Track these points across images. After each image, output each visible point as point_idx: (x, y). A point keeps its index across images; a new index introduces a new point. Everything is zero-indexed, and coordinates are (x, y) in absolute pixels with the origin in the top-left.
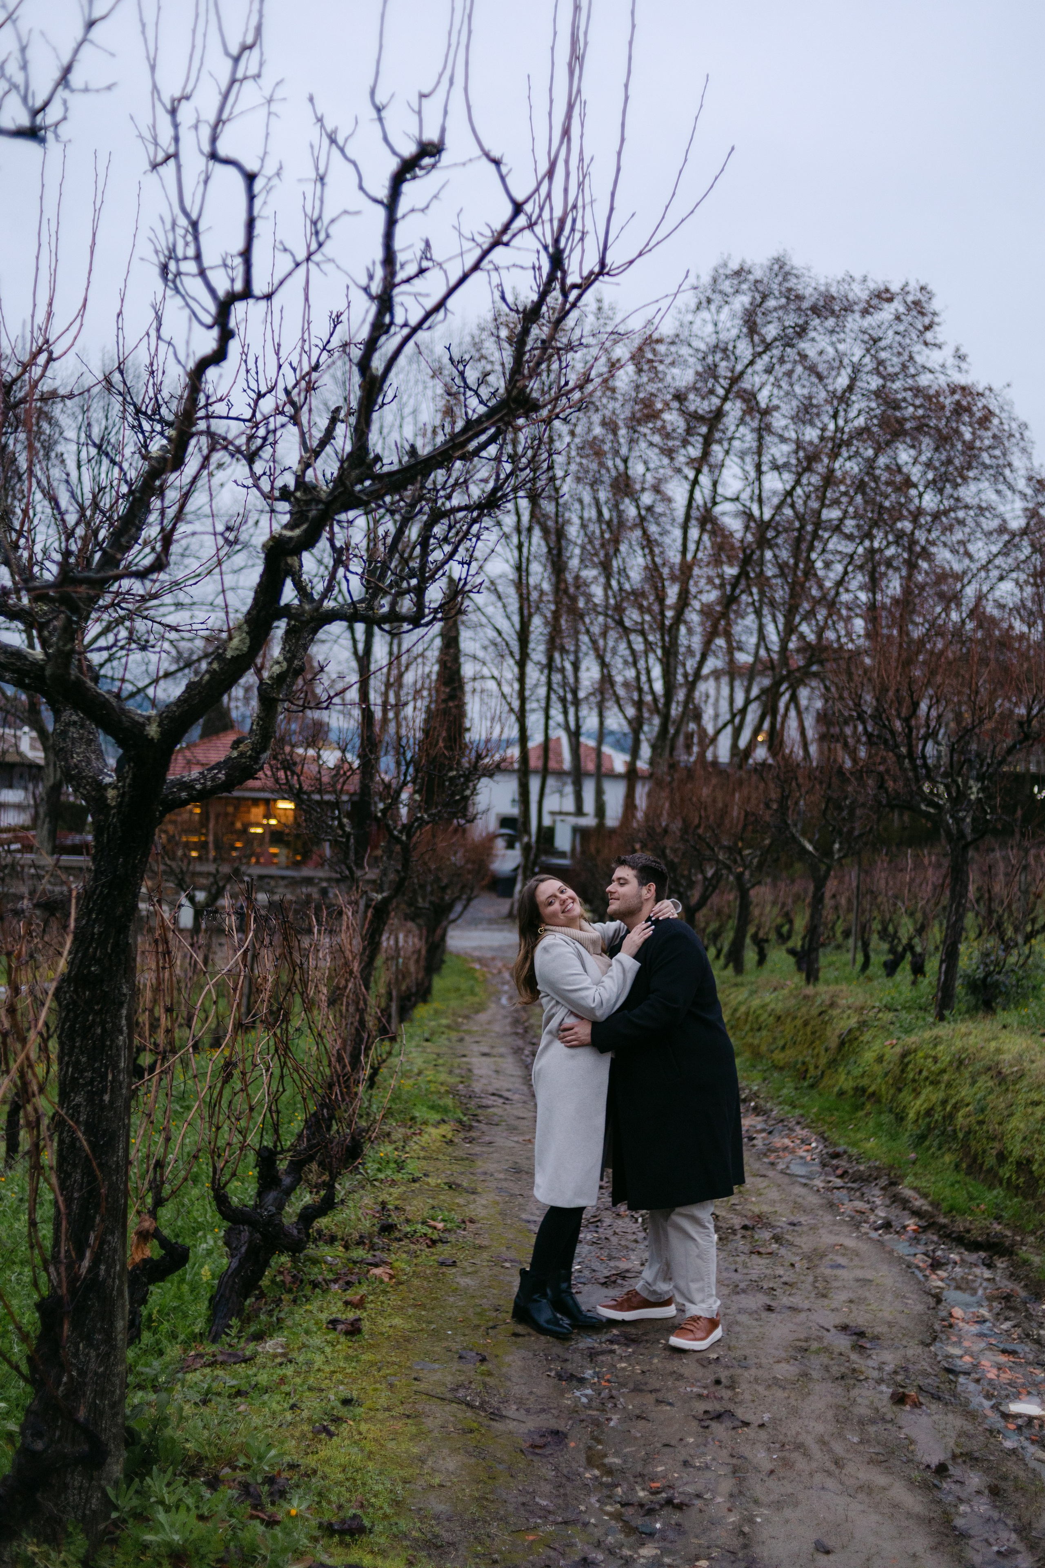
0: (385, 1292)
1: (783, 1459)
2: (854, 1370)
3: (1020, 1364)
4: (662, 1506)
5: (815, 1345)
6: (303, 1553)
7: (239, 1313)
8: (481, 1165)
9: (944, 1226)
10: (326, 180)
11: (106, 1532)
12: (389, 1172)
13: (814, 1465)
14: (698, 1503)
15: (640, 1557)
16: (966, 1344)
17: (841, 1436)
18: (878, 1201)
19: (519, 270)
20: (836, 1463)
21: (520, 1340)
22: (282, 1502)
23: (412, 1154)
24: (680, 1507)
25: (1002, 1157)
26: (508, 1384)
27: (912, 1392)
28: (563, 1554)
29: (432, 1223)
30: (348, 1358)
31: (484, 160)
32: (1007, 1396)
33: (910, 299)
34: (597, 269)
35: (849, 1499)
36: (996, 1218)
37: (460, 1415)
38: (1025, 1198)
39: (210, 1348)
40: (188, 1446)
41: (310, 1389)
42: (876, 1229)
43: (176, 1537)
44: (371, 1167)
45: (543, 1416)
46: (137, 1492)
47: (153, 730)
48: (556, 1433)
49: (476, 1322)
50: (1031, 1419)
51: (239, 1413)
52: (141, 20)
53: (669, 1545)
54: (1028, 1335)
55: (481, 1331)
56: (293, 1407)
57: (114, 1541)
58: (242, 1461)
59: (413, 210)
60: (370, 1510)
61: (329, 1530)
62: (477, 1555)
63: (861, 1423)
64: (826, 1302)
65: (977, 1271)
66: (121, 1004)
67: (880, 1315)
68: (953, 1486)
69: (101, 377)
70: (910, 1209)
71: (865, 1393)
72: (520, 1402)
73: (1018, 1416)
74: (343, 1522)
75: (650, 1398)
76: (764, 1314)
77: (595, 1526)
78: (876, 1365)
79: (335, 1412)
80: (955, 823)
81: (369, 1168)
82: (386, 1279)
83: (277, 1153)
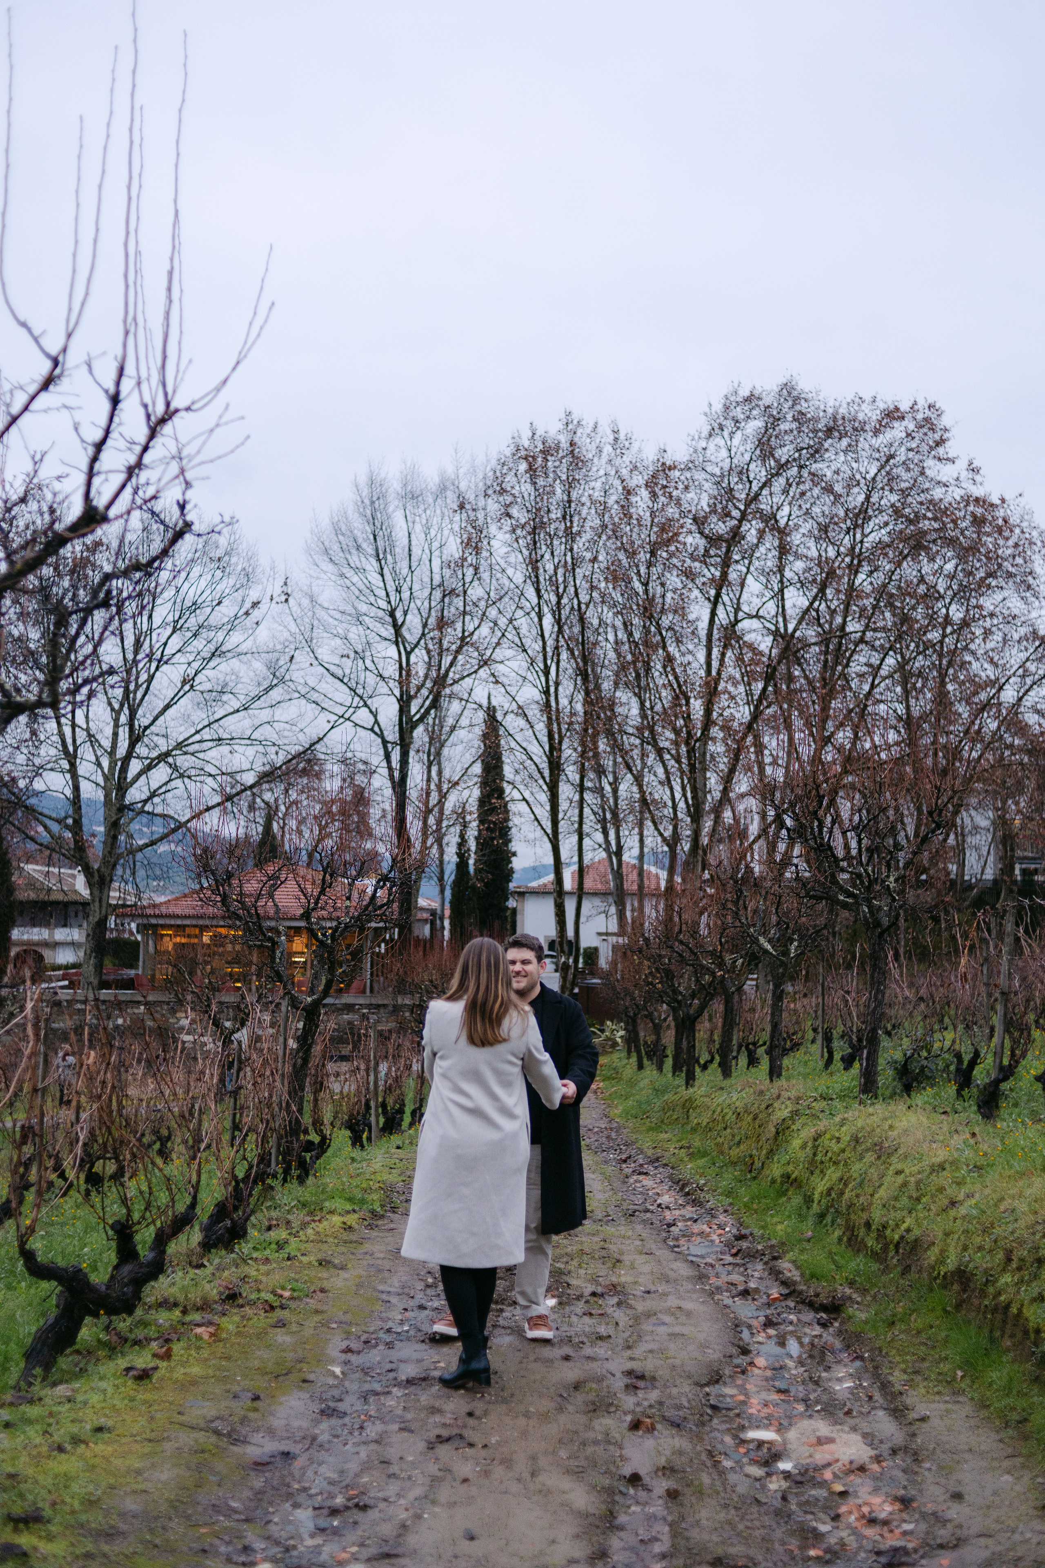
0: (198, 1347)
1: (485, 1470)
2: (611, 1404)
3: (787, 1401)
4: (348, 1508)
8: (367, 1247)
9: (802, 1293)
12: (267, 1252)
13: (511, 1475)
14: (382, 1505)
15: (303, 1546)
16: (748, 1386)
17: (554, 1453)
18: (755, 1274)
20: (533, 1473)
21: (306, 1385)
23: (303, 1238)
24: (363, 1509)
25: (868, 1225)
26: (270, 1418)
27: (654, 1421)
28: (228, 1543)
29: (279, 1291)
30: (125, 1398)
32: (755, 1426)
33: (920, 416)
35: (524, 1500)
37: (201, 1440)
42: (734, 1297)
44: (248, 1246)
45: (284, 1442)
48: (286, 1455)
49: (270, 1370)
50: (761, 1443)
55: (270, 1377)
56: (45, 1433)
60: (59, 1506)
61: (9, 1518)
63: (583, 1444)
64: (628, 1352)
67: (671, 1361)
68: (638, 1492)
70: (779, 1279)
71: (607, 1421)
72: (271, 1432)
73: (753, 1440)
74: (26, 1514)
75: (396, 1427)
76: (558, 1363)
78: (637, 1401)
79: (81, 1437)
80: (871, 912)
81: (244, 1248)
82: (206, 1337)
83: (130, 1227)
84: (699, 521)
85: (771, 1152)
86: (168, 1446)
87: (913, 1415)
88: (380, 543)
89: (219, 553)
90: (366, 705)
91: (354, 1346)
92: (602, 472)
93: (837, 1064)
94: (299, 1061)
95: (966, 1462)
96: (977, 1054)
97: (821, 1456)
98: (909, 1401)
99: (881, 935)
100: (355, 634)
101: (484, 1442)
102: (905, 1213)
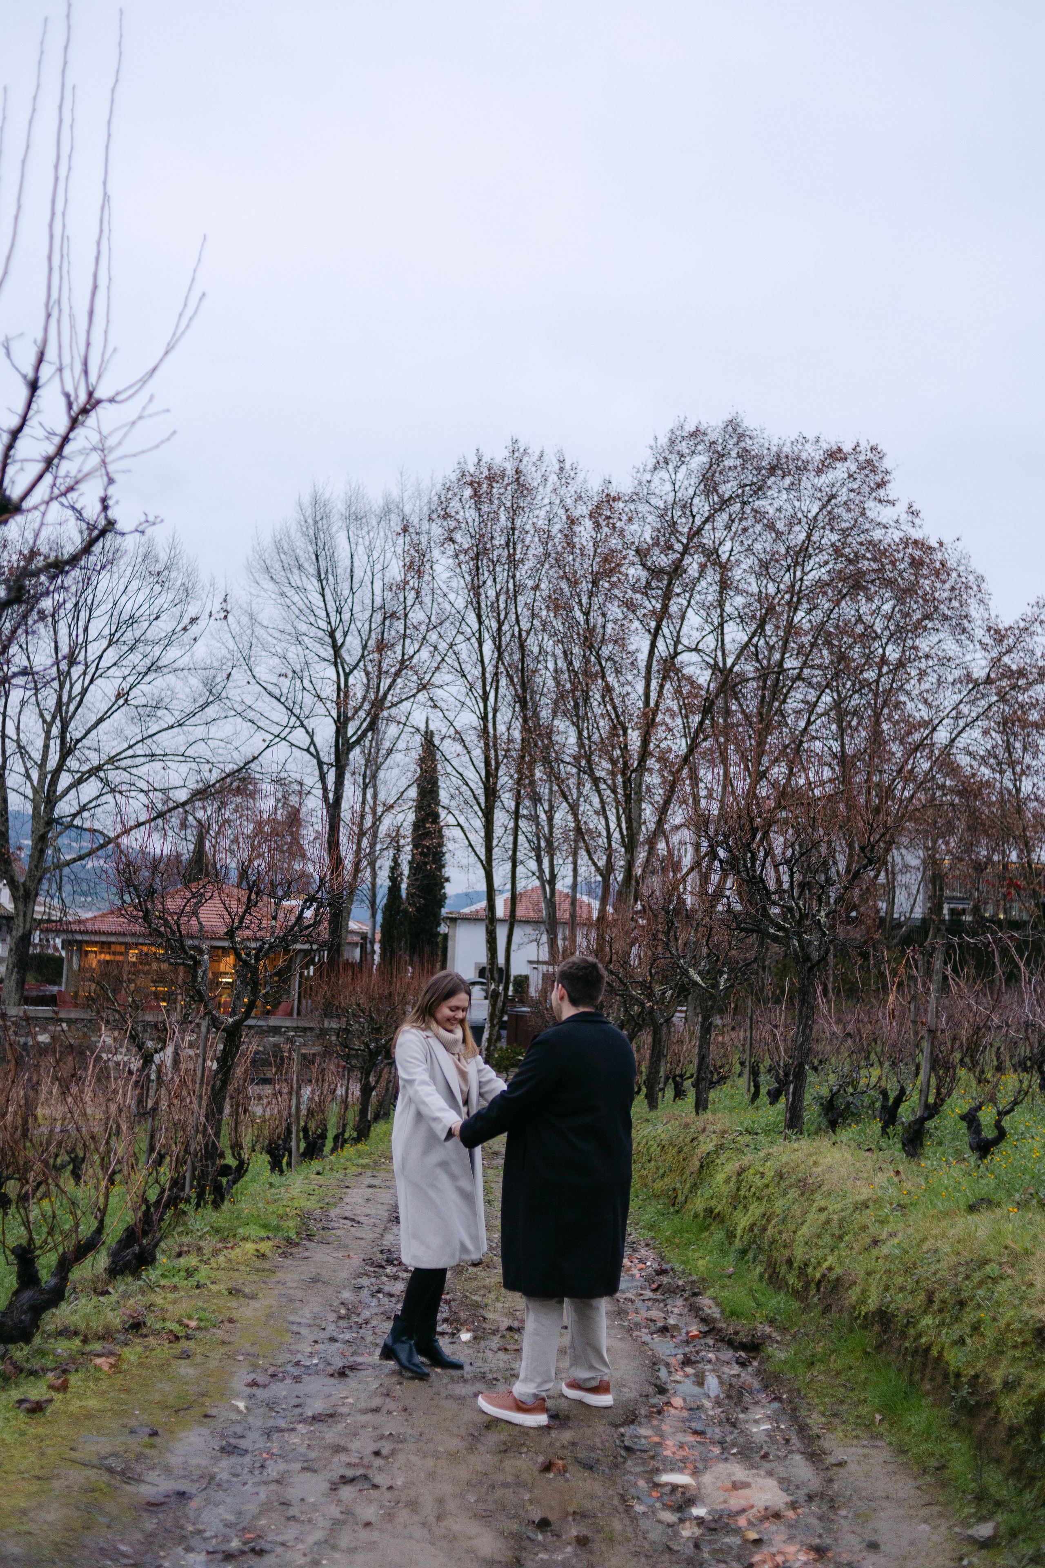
0: (98, 1379)
1: (389, 1513)
2: (524, 1445)
3: (703, 1444)
8: (280, 1276)
9: (722, 1331)
12: (176, 1279)
13: (415, 1519)
14: (279, 1550)
16: (663, 1427)
17: (462, 1496)
18: (675, 1310)
20: (438, 1517)
21: (208, 1420)
23: (213, 1265)
24: (259, 1554)
25: (790, 1262)
26: (167, 1455)
29: (186, 1321)
30: (15, 1431)
32: (669, 1469)
33: (862, 458)
35: (427, 1546)
37: (93, 1478)
42: (652, 1334)
44: (157, 1274)
45: (180, 1481)
48: (182, 1494)
49: (170, 1404)
50: (675, 1487)
54: (727, 1419)
55: (170, 1412)
63: (492, 1486)
65: (726, 1368)
68: (548, 1538)
70: (699, 1316)
71: (518, 1463)
72: (167, 1470)
73: (666, 1484)
75: (298, 1467)
78: (550, 1442)
80: (801, 946)
81: (152, 1275)
82: (106, 1368)
83: (32, 1252)
84: (642, 553)
85: (694, 1186)
86: (56, 1484)
87: (831, 1460)
88: (322, 564)
89: (159, 567)
90: (302, 725)
91: (261, 1379)
92: (546, 501)
93: (764, 1098)
94: (218, 1083)
95: (884, 1509)
96: (902, 1091)
97: (736, 1501)
98: (826, 1444)
99: (810, 969)
100: (294, 653)
101: (389, 1483)
102: (827, 1251)
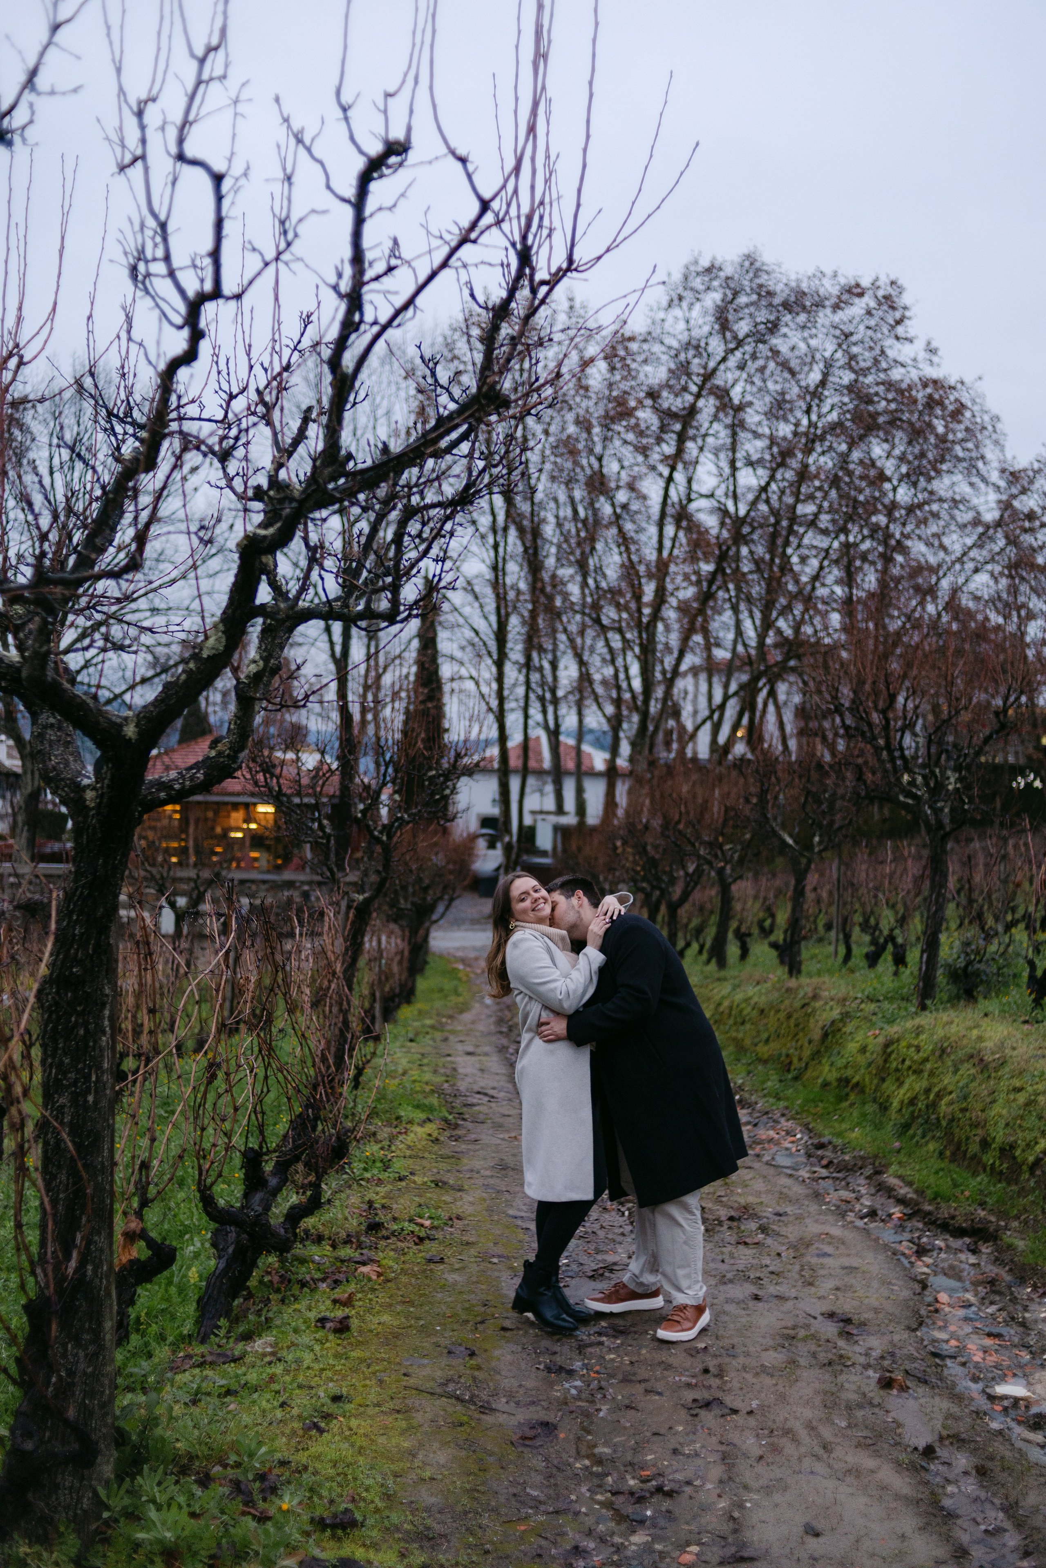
0: (373, 1290)
1: (772, 1444)
2: (841, 1356)
3: (1006, 1347)
4: (652, 1494)
5: (802, 1333)
6: (295, 1548)
7: (227, 1314)
8: (467, 1163)
9: (929, 1213)
10: (294, 179)
11: (97, 1532)
12: (375, 1171)
13: (803, 1450)
14: (688, 1489)
15: (631, 1544)
16: (952, 1328)
17: (829, 1420)
18: (863, 1191)
19: (487, 267)
20: (824, 1448)
21: (508, 1334)
22: (273, 1497)
23: (398, 1153)
24: (670, 1494)
25: (985, 1144)
26: (498, 1377)
27: (899, 1376)
28: (555, 1543)
29: (419, 1221)
30: (337, 1356)
31: (450, 158)
32: (993, 1379)
33: (880, 293)
34: (564, 266)
35: (838, 1483)
36: (980, 1205)
37: (450, 1409)
38: (1009, 1184)
39: (199, 1349)
40: (178, 1445)
41: (300, 1387)
42: (862, 1218)
43: (168, 1535)
44: (357, 1167)
45: (532, 1408)
46: (128, 1492)
47: (130, 731)
48: (545, 1424)
49: (464, 1317)
50: (1016, 1400)
51: (228, 1412)
52: (106, 22)
53: (659, 1532)
54: (1013, 1319)
55: (469, 1326)
56: (283, 1405)
57: (106, 1541)
58: (233, 1458)
59: (380, 209)
60: (362, 1504)
61: (320, 1524)
62: (469, 1546)
63: (849, 1408)
64: (813, 1290)
65: (962, 1257)
66: (104, 1005)
67: (866, 1301)
68: (940, 1467)
69: (72, 381)
70: (894, 1197)
71: (853, 1378)
72: (510, 1396)
73: (1005, 1397)
74: (335, 1516)
75: (639, 1388)
76: (752, 1304)
77: (586, 1514)
78: (862, 1351)
79: (325, 1409)
80: (934, 814)
81: (355, 1168)
82: (374, 1277)
84: (653, 395)
85: (816, 1055)
99: (944, 838)
101: (745, 1407)
102: (1036, 1133)
